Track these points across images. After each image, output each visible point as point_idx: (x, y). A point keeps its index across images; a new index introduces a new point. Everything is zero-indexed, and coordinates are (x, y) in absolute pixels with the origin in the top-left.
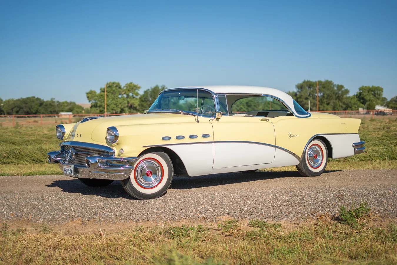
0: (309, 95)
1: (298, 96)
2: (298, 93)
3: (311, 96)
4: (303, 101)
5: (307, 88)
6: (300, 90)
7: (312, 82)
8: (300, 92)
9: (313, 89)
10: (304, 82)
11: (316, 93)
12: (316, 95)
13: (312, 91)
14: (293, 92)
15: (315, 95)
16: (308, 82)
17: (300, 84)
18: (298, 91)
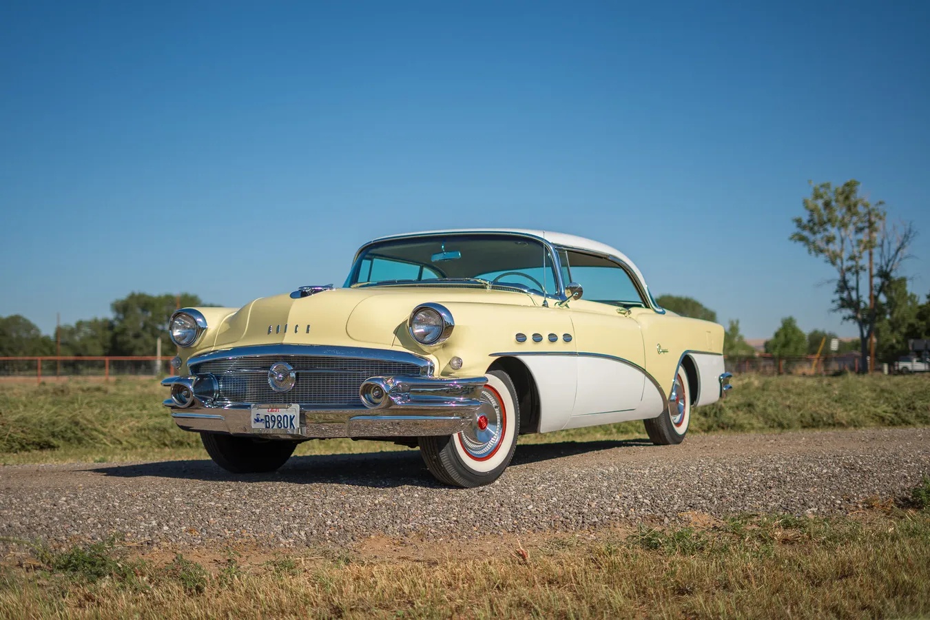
0: (144, 328)
1: (116, 330)
2: (116, 323)
3: (149, 329)
4: (128, 342)
5: (139, 311)
6: (121, 316)
7: (150, 298)
8: (121, 321)
9: (153, 314)
10: (132, 297)
11: (161, 323)
12: (160, 327)
13: (152, 319)
14: (105, 321)
15: (157, 329)
16: (141, 296)
17: (123, 301)
18: (117, 318)
